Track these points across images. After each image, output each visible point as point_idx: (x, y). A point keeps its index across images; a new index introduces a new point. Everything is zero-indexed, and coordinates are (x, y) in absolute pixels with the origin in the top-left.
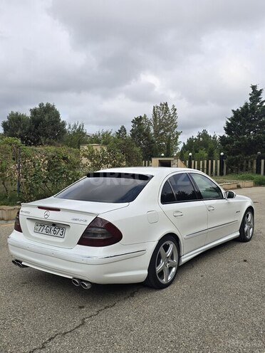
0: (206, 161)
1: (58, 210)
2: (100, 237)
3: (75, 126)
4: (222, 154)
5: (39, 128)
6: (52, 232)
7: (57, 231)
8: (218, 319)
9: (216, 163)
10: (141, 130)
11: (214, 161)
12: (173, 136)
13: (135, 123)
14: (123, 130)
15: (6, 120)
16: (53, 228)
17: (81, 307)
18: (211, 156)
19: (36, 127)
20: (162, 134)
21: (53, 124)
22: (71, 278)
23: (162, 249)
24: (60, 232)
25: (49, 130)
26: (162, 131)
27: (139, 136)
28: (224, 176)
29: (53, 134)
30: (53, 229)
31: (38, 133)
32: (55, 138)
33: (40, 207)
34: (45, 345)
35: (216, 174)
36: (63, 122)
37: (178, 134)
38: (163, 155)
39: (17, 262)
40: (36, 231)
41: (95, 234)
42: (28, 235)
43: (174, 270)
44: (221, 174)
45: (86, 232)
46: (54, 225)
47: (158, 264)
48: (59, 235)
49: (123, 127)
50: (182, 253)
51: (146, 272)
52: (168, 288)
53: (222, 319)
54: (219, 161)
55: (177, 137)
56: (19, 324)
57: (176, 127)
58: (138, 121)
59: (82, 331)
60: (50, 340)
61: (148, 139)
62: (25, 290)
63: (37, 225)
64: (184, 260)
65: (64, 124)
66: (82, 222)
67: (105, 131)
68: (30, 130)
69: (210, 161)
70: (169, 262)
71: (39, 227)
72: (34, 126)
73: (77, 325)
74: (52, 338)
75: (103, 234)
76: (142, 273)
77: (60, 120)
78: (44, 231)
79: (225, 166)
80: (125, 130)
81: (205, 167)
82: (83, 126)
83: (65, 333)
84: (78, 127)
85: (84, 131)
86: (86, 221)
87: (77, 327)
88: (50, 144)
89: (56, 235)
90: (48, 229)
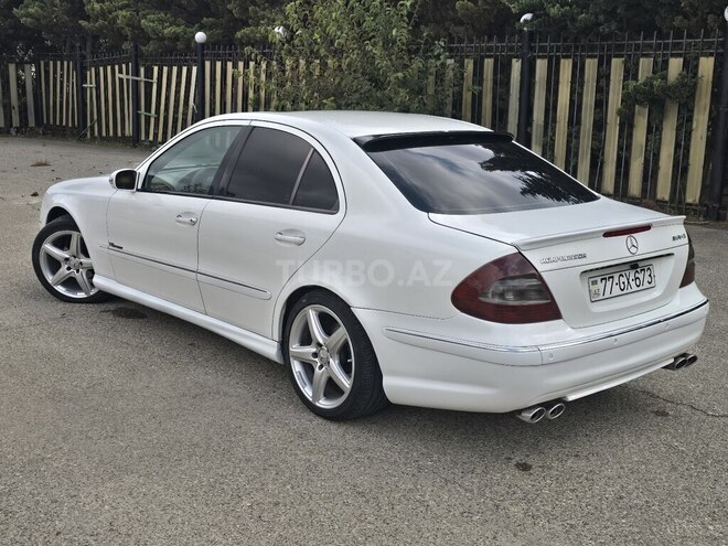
7: (641, 277)
16: (633, 273)
30: (632, 277)
63: (595, 283)
71: (600, 286)
89: (641, 287)
90: (623, 279)
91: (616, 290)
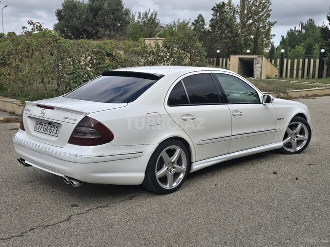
0: (301, 60)
1: (52, 108)
2: (89, 137)
3: (146, 14)
4: (323, 51)
5: (98, 19)
6: (48, 130)
7: (52, 129)
8: (204, 224)
9: (315, 62)
10: (222, 20)
11: (312, 60)
12: (264, 27)
13: (217, 11)
14: (200, 19)
15: (61, 8)
16: (50, 126)
17: (73, 206)
18: (309, 53)
19: (94, 17)
20: (251, 24)
21: (113, 13)
22: (63, 176)
23: (164, 154)
24: (55, 131)
25: (109, 20)
26: (251, 21)
27: (220, 28)
28: (324, 79)
29: (114, 25)
30: (49, 128)
31: (97, 24)
32: (118, 30)
33: (38, 106)
34: (24, 234)
35: (313, 77)
36: (126, 10)
37: (271, 24)
38: (248, 51)
39: (21, 160)
40: (36, 130)
41: (85, 134)
42: (29, 133)
43: (182, 176)
44: (320, 76)
45: (75, 131)
46: (50, 123)
47: (160, 168)
48: (53, 134)
49: (200, 16)
50: (193, 159)
51: (142, 175)
52: (172, 194)
53: (208, 224)
54: (318, 60)
55: (269, 30)
56: (9, 215)
57: (269, 16)
58: (219, 9)
59: (63, 226)
60: (30, 230)
61: (231, 32)
62: (28, 188)
63: (37, 124)
64: (196, 167)
65: (127, 12)
66: (72, 121)
67: (181, 21)
68: (87, 20)
69: (307, 60)
70: (174, 168)
71: (38, 126)
72: (92, 15)
73: (62, 220)
74: (33, 229)
75: (92, 134)
76: (137, 176)
77: (123, 7)
78: (42, 129)
79: (325, 67)
80: (203, 20)
81: (301, 67)
82: (156, 15)
83: (47, 226)
84: (149, 16)
85: (157, 21)
86: (75, 120)
87: (61, 222)
88: (110, 37)
89: (51, 134)
90: (46, 127)
91: (42, 130)
